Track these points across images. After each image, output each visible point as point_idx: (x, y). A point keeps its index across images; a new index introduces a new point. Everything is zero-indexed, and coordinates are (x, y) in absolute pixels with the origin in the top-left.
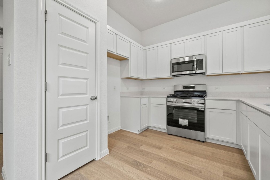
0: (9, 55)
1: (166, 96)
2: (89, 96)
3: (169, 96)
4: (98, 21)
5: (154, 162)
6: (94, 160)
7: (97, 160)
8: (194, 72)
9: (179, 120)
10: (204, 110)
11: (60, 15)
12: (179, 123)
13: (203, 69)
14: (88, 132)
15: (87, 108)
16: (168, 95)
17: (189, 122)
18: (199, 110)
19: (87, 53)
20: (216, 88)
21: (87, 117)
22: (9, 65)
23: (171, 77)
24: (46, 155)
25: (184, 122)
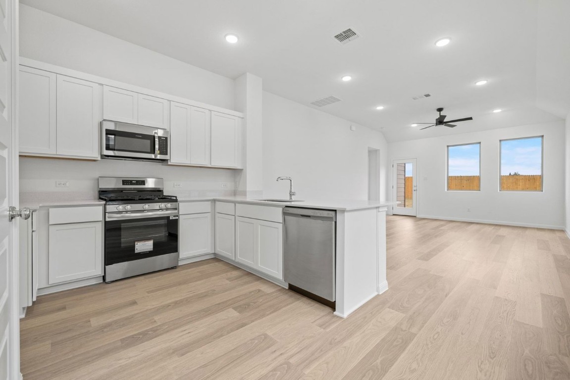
5: (156, 318)
8: (153, 156)
9: (136, 245)
10: (177, 218)
12: (136, 250)
13: (167, 154)
17: (154, 244)
18: (171, 219)
20: (175, 184)
23: (99, 159)
25: (145, 246)
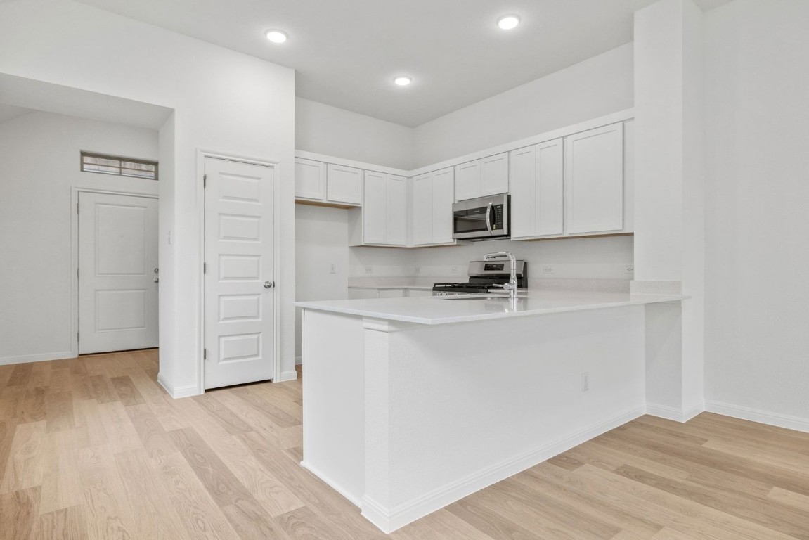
0: (169, 232)
1: (432, 288)
2: (262, 282)
3: (437, 286)
4: (277, 163)
6: (268, 381)
7: (274, 381)
11: (221, 173)
14: (261, 335)
15: (258, 299)
16: (435, 284)
19: (259, 217)
21: (258, 312)
22: (170, 243)
23: (455, 243)
24: (205, 350)
